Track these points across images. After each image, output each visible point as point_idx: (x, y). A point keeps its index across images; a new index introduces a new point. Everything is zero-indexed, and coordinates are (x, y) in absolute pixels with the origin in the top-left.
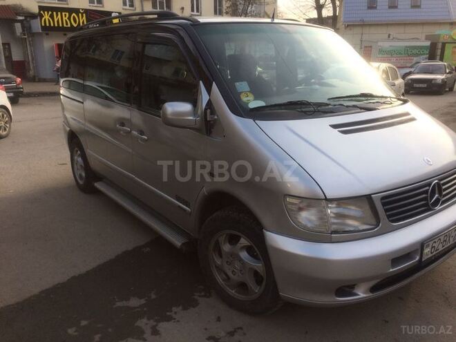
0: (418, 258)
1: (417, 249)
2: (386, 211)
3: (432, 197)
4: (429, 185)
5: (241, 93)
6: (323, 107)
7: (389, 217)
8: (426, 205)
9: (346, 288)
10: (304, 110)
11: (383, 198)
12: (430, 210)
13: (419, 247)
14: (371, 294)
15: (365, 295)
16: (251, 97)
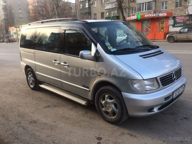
0: (172, 97)
1: (172, 95)
2: (161, 82)
3: (173, 77)
4: (172, 73)
5: (108, 46)
6: (135, 50)
7: (162, 84)
8: (172, 80)
9: (151, 109)
10: (129, 51)
11: (160, 78)
12: (173, 82)
13: (172, 94)
14: (159, 111)
15: (157, 111)
16: (111, 48)
